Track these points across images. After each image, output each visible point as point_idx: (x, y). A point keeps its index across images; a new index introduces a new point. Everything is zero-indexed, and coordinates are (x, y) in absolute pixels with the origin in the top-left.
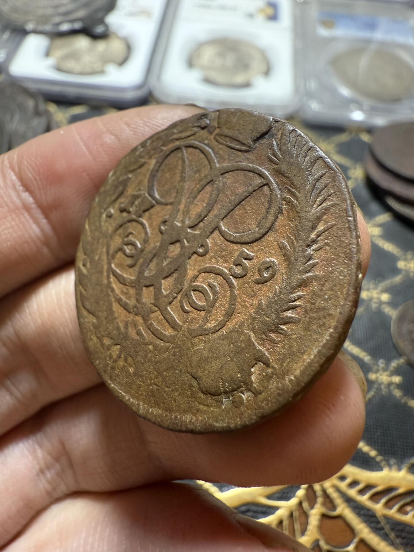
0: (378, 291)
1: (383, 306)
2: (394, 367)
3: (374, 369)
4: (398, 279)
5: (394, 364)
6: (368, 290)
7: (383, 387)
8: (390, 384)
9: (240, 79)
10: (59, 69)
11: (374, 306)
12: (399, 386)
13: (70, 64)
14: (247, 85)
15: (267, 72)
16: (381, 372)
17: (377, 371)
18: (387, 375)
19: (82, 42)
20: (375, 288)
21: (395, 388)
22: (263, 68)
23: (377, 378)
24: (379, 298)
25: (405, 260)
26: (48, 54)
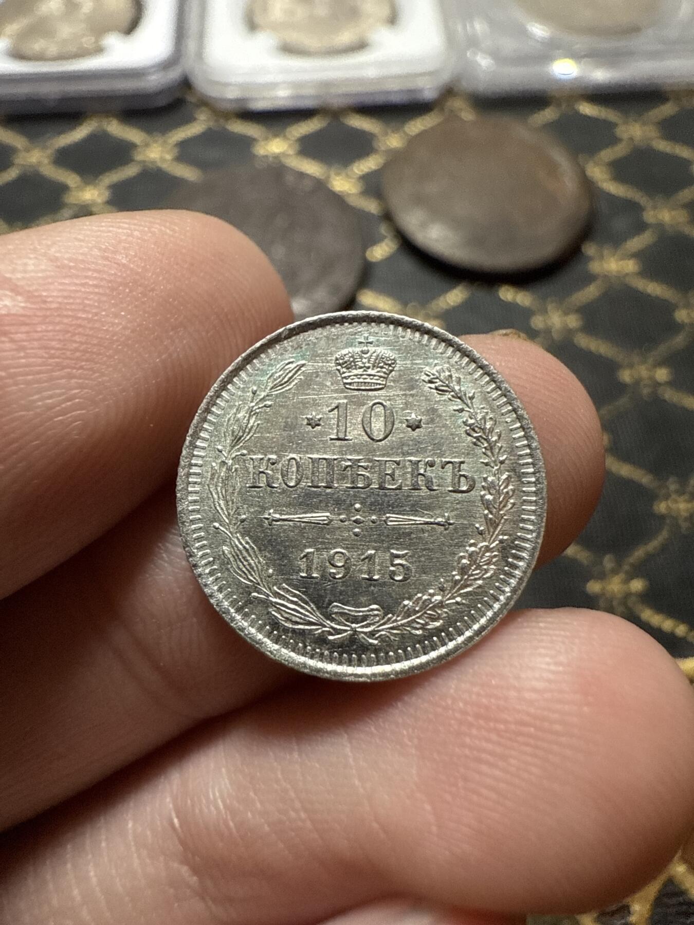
1: (660, 390)
6: (631, 366)
9: (346, 37)
11: (646, 391)
14: (361, 46)
15: (393, 19)
16: (674, 496)
17: (667, 497)
22: (385, 12)
23: (668, 508)
24: (652, 378)
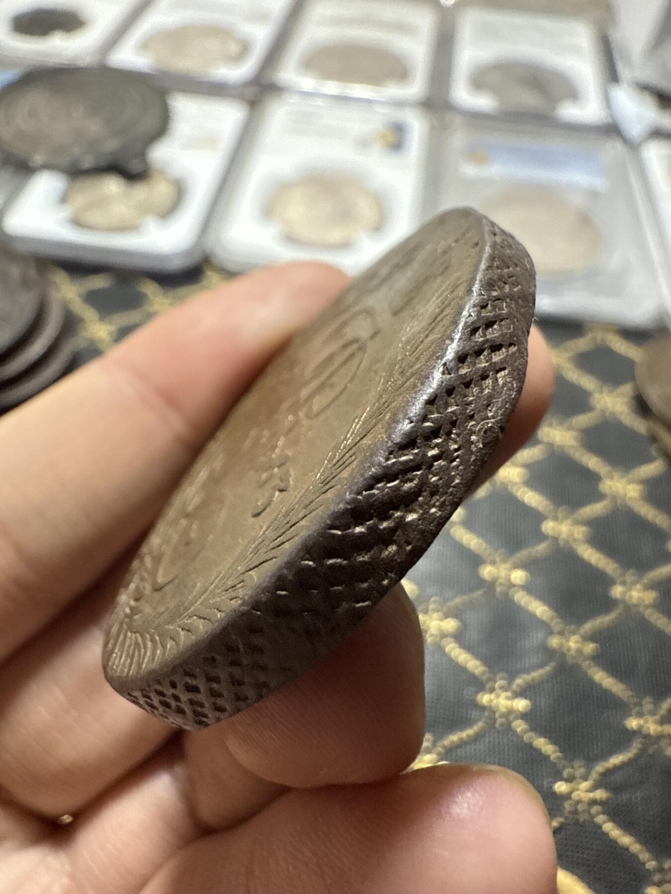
0: (508, 565)
2: (519, 686)
3: (488, 686)
4: (541, 548)
5: (519, 681)
7: (497, 715)
8: (510, 712)
10: (77, 222)
12: (525, 716)
13: (95, 217)
14: (346, 245)
15: (378, 227)
18: (508, 698)
19: (113, 185)
20: (504, 561)
21: (516, 718)
25: (555, 518)
26: (64, 199)
